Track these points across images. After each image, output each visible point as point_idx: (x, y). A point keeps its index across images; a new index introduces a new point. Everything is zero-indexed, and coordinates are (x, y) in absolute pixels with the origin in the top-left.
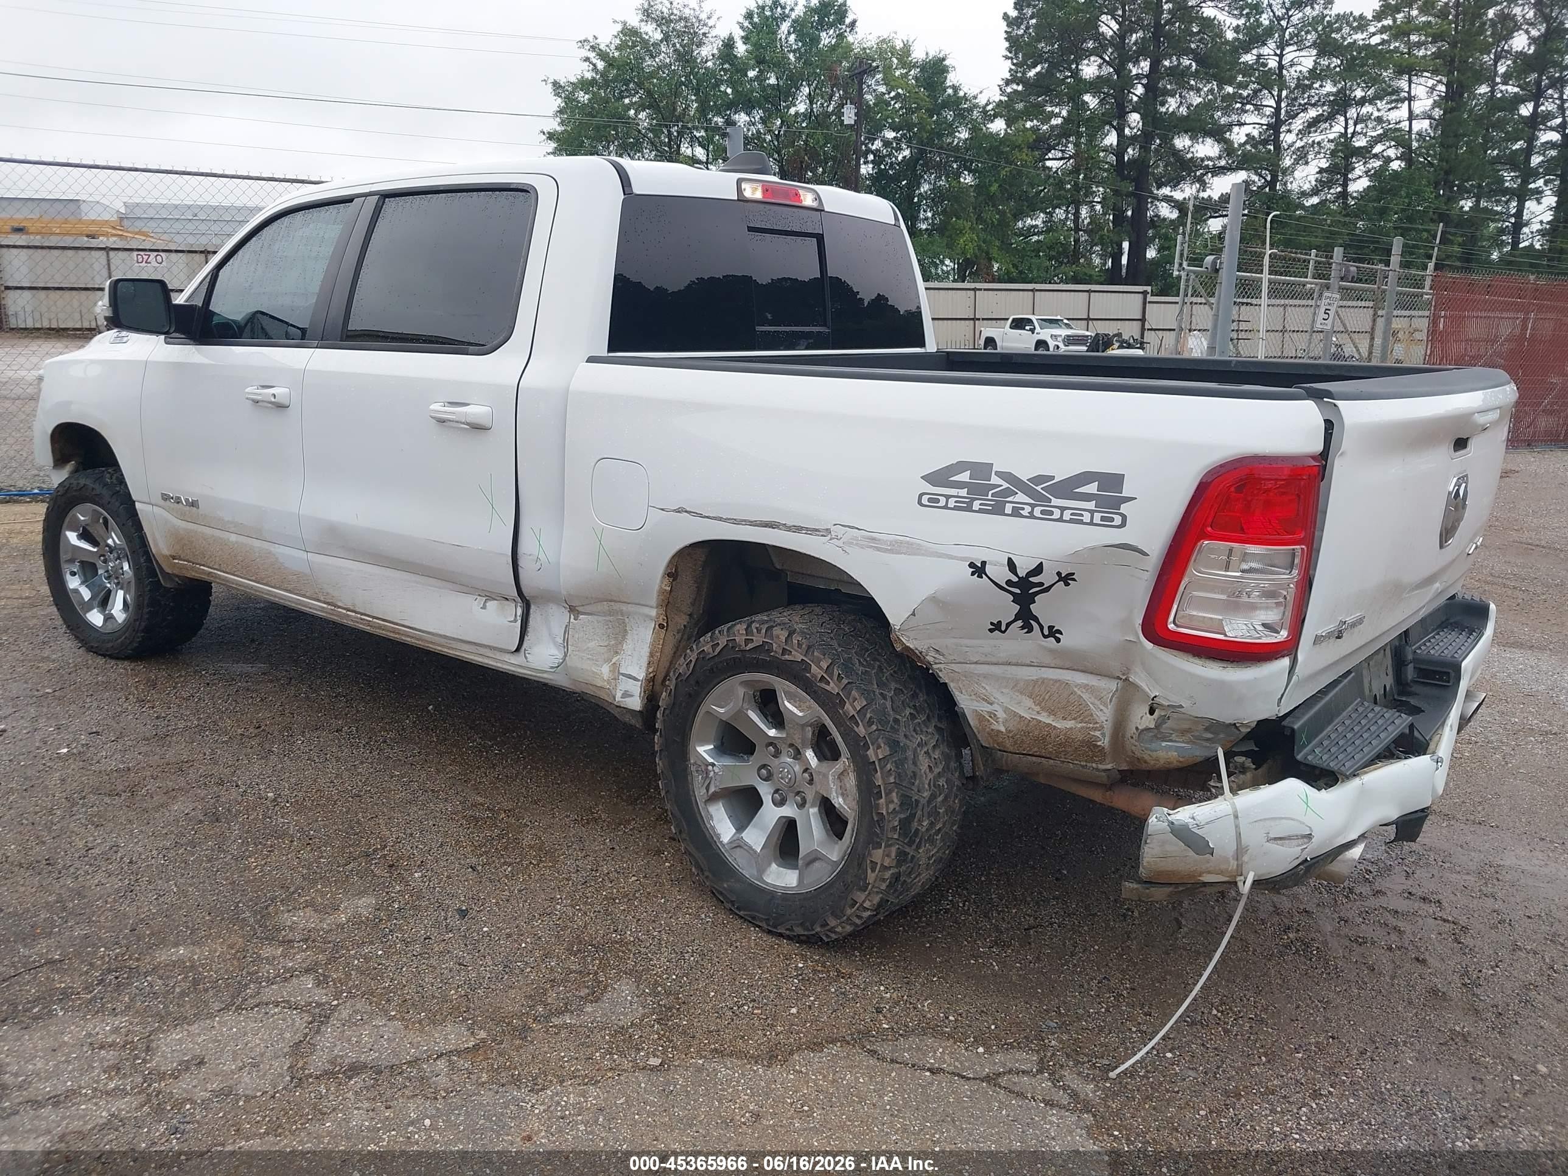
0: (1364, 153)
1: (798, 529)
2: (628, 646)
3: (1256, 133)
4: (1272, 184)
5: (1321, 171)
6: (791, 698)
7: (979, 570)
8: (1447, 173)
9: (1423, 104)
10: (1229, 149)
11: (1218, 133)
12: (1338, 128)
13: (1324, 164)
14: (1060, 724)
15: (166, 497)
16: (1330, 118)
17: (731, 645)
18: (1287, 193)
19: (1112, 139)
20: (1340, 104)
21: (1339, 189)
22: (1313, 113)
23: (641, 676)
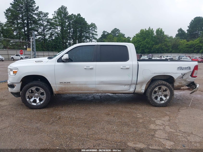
0: (53, 35)
1: (167, 73)
2: (143, 87)
3: (41, 31)
4: (44, 37)
5: (49, 36)
6: (163, 87)
7: (182, 74)
8: (63, 37)
9: (59, 29)
10: (38, 33)
11: (37, 31)
12: (50, 31)
13: (49, 35)
14: (180, 85)
15: (60, 83)
16: (49, 30)
17: (159, 84)
18: (46, 39)
19: (23, 30)
20: (50, 29)
21: (51, 39)
22: (47, 29)
23: (144, 89)
